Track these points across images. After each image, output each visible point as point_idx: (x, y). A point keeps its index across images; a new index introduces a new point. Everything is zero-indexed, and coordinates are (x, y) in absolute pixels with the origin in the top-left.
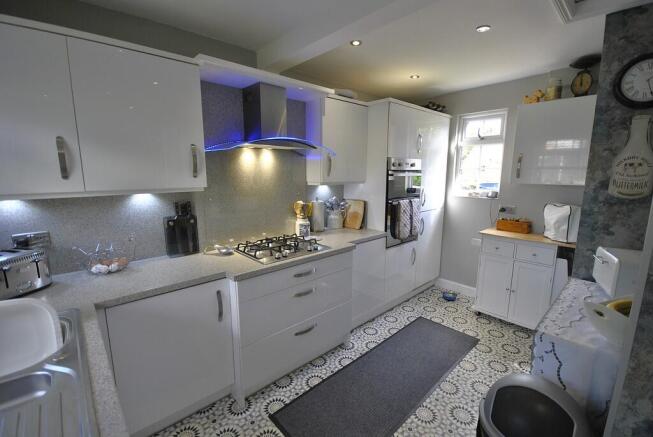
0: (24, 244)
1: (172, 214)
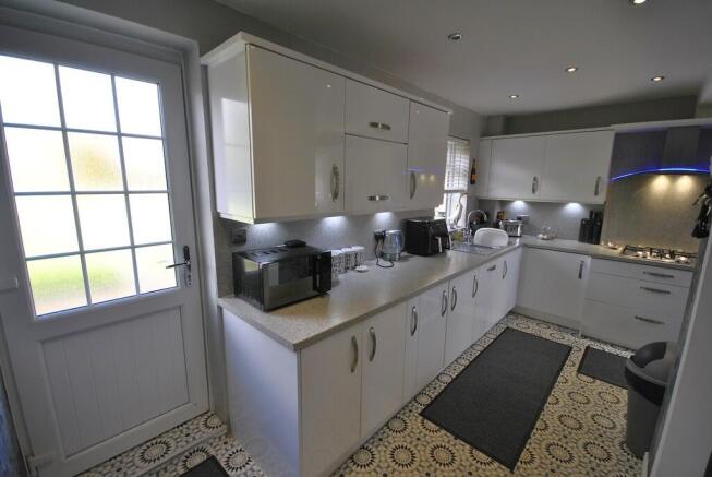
0: (520, 219)
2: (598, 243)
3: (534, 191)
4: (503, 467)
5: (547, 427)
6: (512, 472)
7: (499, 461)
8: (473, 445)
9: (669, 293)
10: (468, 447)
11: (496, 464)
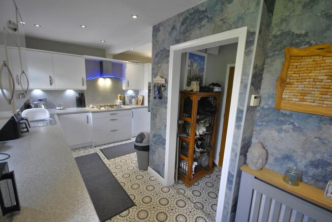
0: (40, 100)
1: (78, 96)
2: (85, 107)
3: (51, 84)
4: (133, 207)
5: (124, 183)
6: (136, 206)
7: (129, 208)
8: (118, 214)
9: (115, 119)
10: (118, 216)
11: (130, 209)
